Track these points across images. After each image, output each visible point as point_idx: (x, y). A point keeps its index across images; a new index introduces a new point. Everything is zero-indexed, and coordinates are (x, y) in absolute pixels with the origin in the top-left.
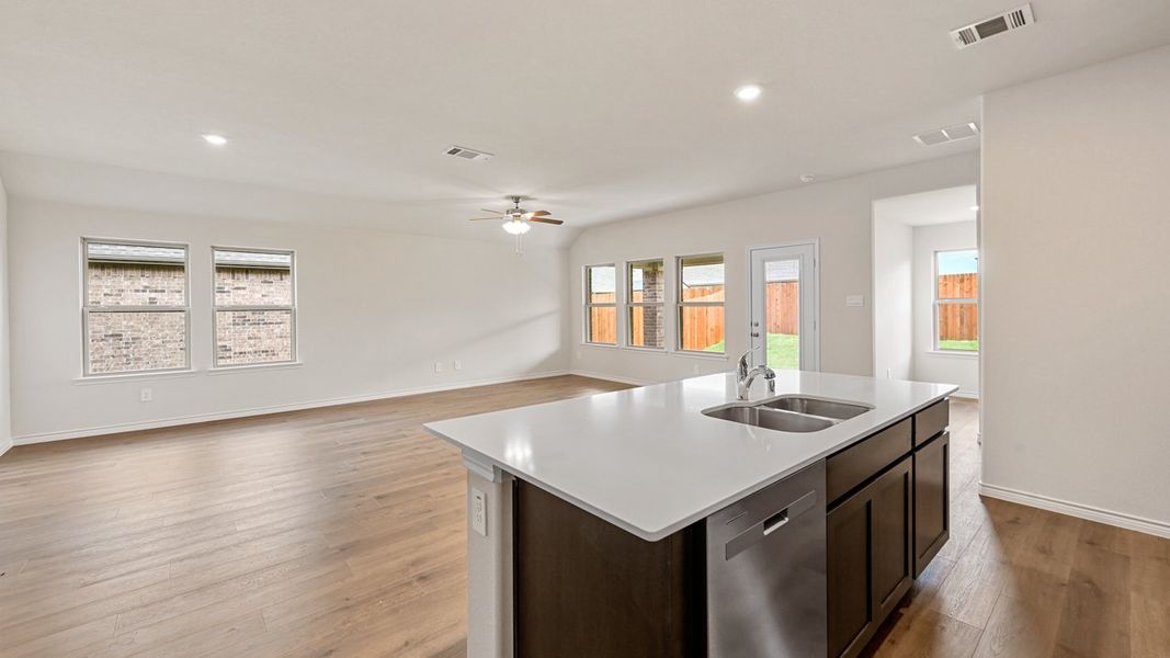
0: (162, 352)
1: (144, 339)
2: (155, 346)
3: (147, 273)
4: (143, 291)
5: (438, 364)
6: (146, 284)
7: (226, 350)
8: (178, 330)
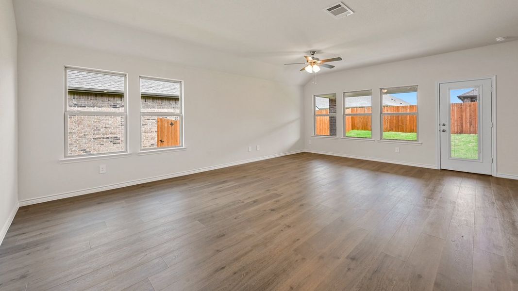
0: (84, 141)
1: (75, 133)
2: (80, 137)
3: (76, 97)
4: (74, 106)
5: (250, 148)
6: (75, 103)
7: (117, 139)
8: (92, 128)
